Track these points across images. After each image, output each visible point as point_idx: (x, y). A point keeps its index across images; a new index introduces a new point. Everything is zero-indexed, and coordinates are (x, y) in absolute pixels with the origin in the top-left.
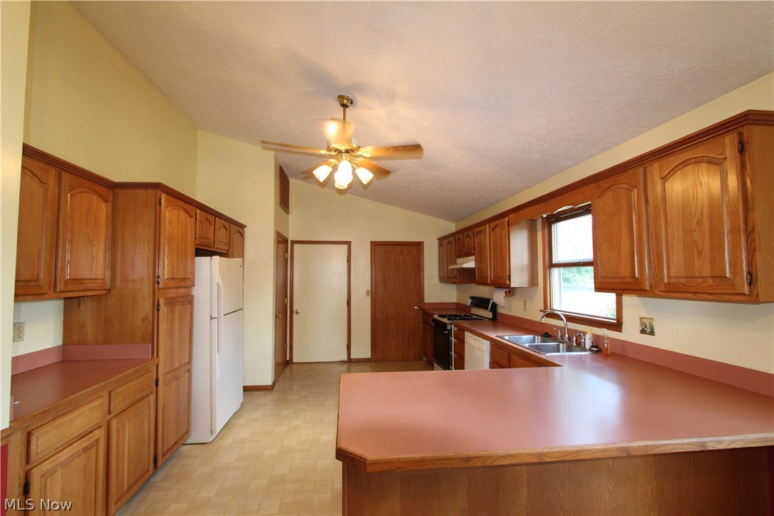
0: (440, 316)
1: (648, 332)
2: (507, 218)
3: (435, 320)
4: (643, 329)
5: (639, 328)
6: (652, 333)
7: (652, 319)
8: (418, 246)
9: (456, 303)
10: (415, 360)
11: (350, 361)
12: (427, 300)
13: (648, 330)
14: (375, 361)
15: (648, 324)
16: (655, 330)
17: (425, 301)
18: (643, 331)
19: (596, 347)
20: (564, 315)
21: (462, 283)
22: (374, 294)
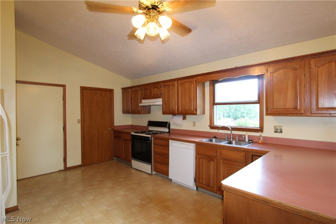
0: (135, 133)
1: (279, 132)
2: (195, 79)
3: (132, 135)
4: (276, 131)
5: (273, 130)
6: (281, 132)
7: (282, 126)
8: (111, 91)
9: (131, 125)
10: (109, 160)
11: (66, 169)
12: (115, 124)
13: (279, 131)
14: (84, 166)
15: (279, 128)
16: (283, 131)
17: (115, 125)
18: (276, 132)
19: (251, 140)
20: (231, 128)
21: (144, 114)
22: (83, 121)
